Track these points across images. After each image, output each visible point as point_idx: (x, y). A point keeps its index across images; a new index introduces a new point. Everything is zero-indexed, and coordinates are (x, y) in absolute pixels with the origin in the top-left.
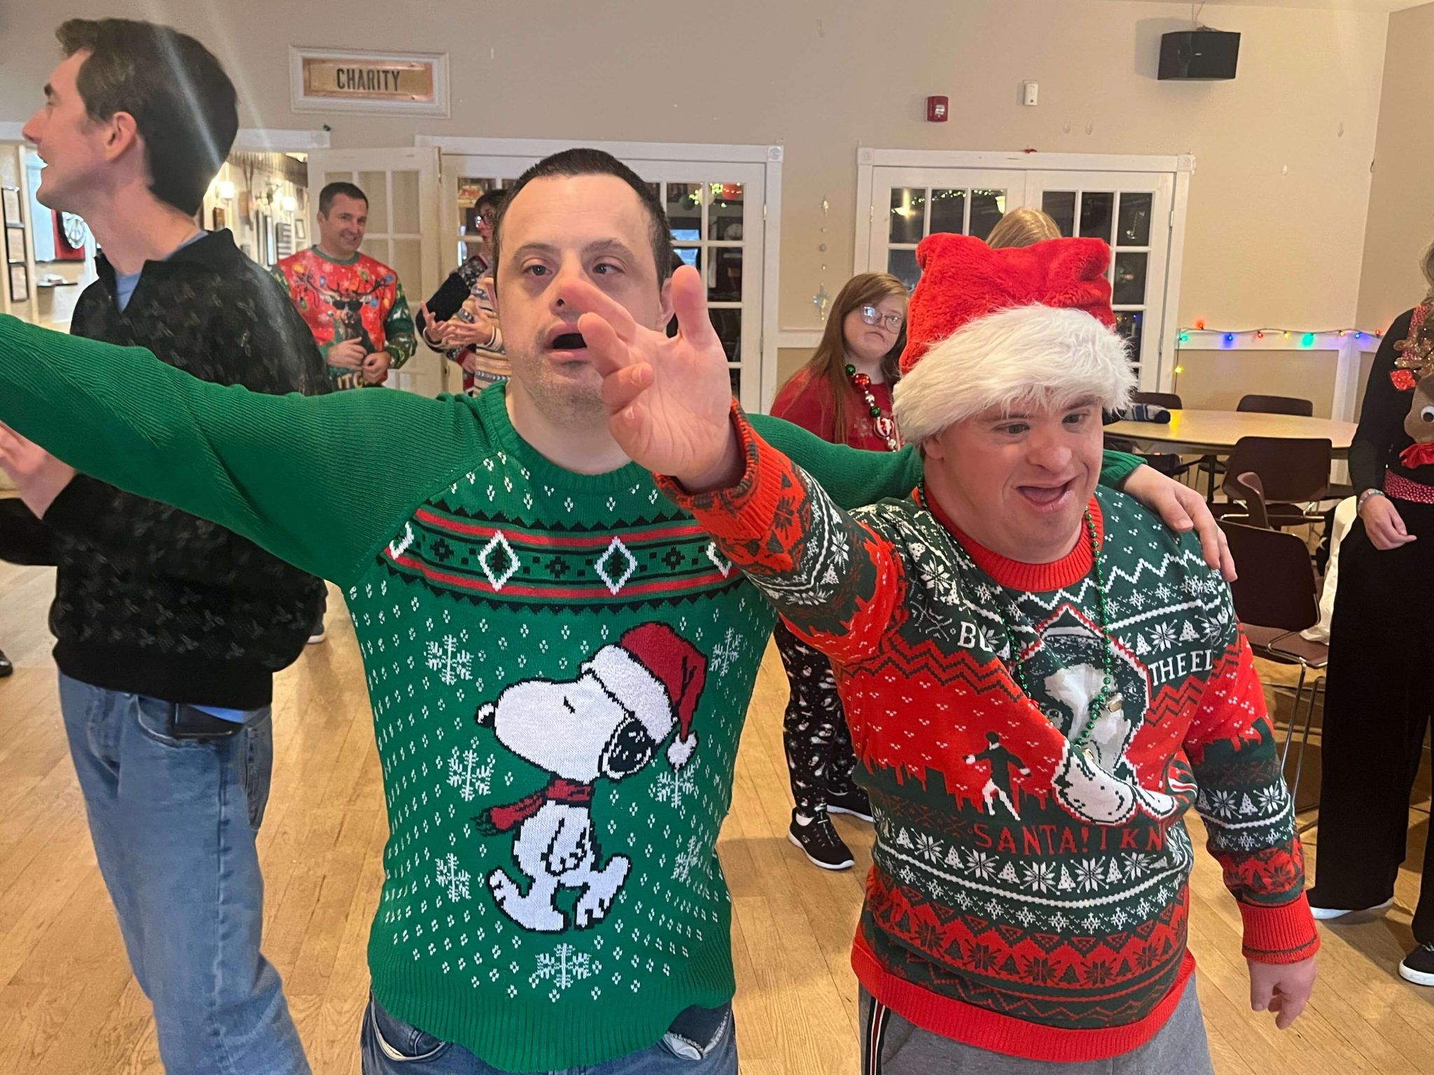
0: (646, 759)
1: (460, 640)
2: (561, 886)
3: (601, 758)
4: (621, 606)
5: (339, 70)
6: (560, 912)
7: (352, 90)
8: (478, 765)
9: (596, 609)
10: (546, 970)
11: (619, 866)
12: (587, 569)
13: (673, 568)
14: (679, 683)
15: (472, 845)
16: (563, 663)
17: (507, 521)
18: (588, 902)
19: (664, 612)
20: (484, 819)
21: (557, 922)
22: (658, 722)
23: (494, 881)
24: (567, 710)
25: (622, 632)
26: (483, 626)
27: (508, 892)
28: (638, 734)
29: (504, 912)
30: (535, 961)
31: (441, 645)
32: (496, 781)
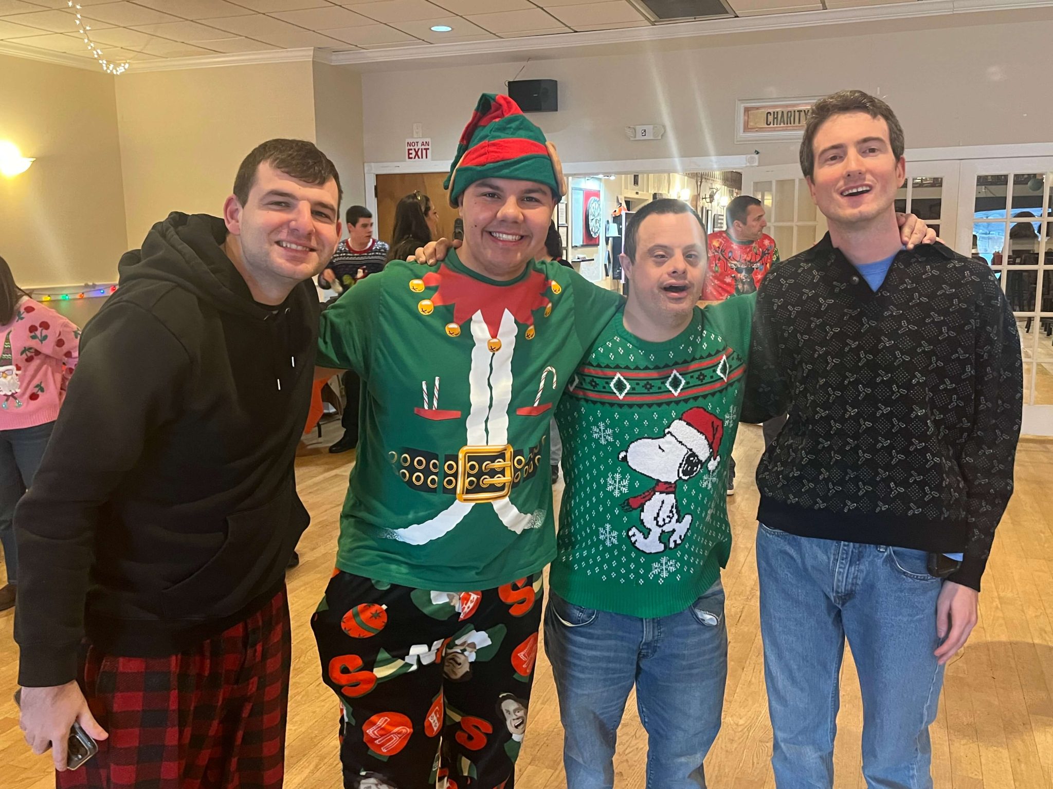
0: (698, 469)
1: (606, 424)
2: (663, 531)
3: (678, 471)
4: (680, 401)
5: (768, 113)
6: (662, 543)
7: (775, 126)
8: (621, 479)
9: (668, 403)
10: (656, 570)
11: (688, 518)
12: (662, 386)
13: (702, 381)
14: (712, 433)
15: (620, 517)
16: (656, 430)
17: (621, 368)
18: (675, 537)
19: (700, 403)
20: (626, 504)
21: (661, 547)
22: (703, 452)
23: (631, 533)
24: (661, 451)
25: (682, 412)
26: (617, 416)
27: (639, 537)
28: (694, 458)
29: (636, 547)
30: (651, 566)
31: (598, 427)
32: (631, 486)
